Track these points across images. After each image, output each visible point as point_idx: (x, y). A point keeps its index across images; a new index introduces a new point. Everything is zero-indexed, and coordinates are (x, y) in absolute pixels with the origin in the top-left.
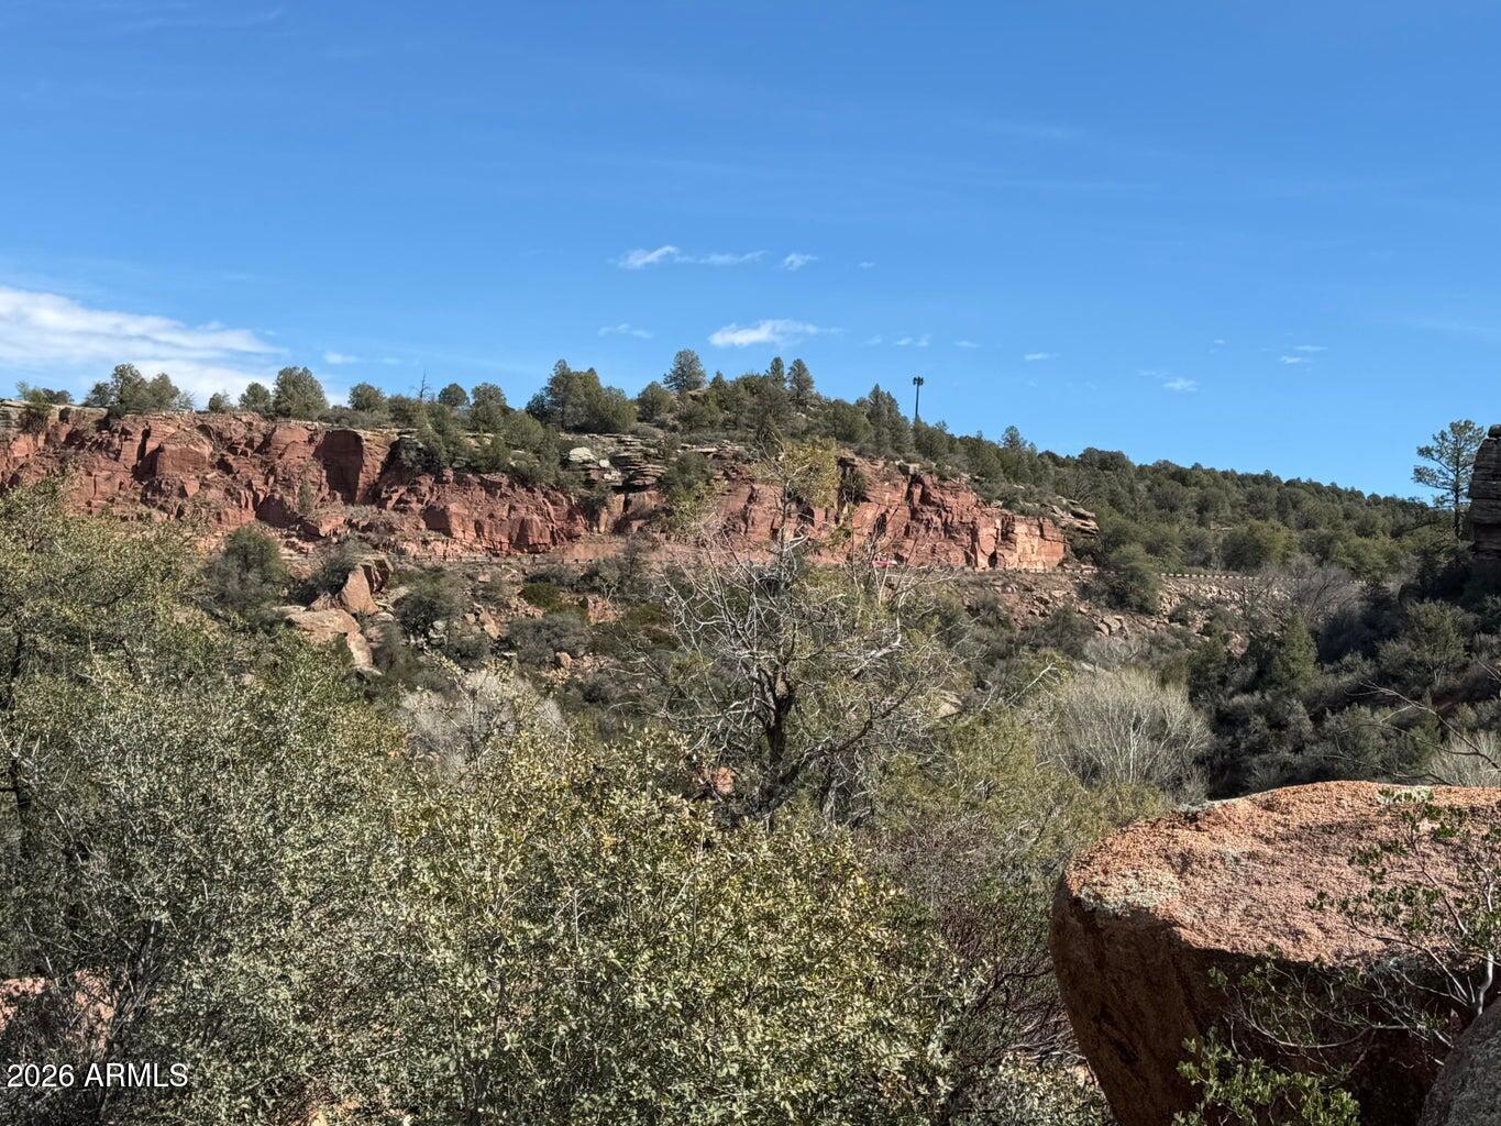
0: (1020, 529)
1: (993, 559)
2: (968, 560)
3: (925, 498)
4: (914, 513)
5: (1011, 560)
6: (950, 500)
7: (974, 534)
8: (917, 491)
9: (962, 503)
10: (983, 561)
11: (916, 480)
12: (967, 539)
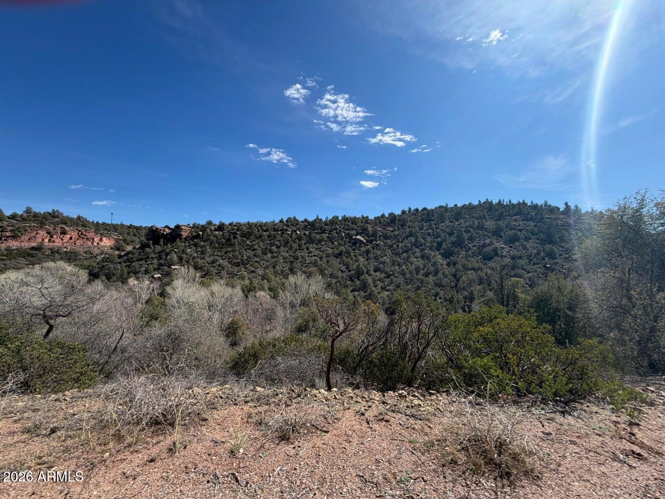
0: (104, 239)
1: (98, 244)
2: (92, 244)
3: (82, 234)
4: (79, 236)
5: (102, 244)
6: (87, 234)
7: (93, 240)
8: (80, 233)
9: (91, 234)
10: (95, 244)
11: (80, 231)
12: (92, 240)
